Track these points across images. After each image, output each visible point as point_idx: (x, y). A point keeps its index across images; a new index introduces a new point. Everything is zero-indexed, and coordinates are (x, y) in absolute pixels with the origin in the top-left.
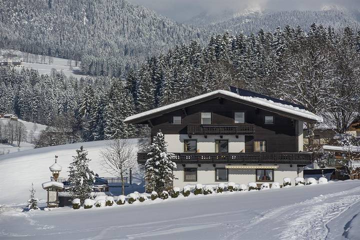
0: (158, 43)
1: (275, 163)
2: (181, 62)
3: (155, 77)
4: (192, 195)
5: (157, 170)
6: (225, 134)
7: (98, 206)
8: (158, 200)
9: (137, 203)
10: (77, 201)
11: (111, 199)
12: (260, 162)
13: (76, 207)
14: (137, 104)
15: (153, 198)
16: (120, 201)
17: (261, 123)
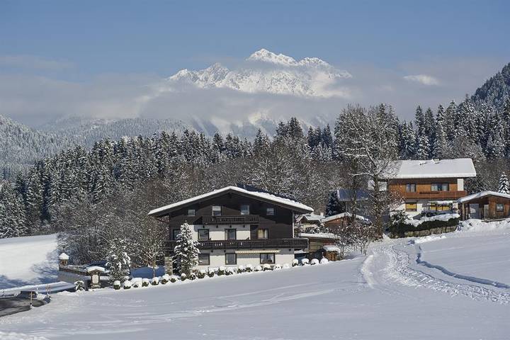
0: (14, 147)
1: (276, 248)
2: (67, 165)
3: (43, 179)
4: (215, 275)
5: (186, 256)
6: (233, 224)
7: (136, 286)
8: (187, 281)
9: (169, 283)
10: (118, 283)
11: (147, 280)
12: (264, 248)
13: (117, 287)
14: (27, 204)
15: (183, 279)
16: (155, 282)
17: (264, 214)
